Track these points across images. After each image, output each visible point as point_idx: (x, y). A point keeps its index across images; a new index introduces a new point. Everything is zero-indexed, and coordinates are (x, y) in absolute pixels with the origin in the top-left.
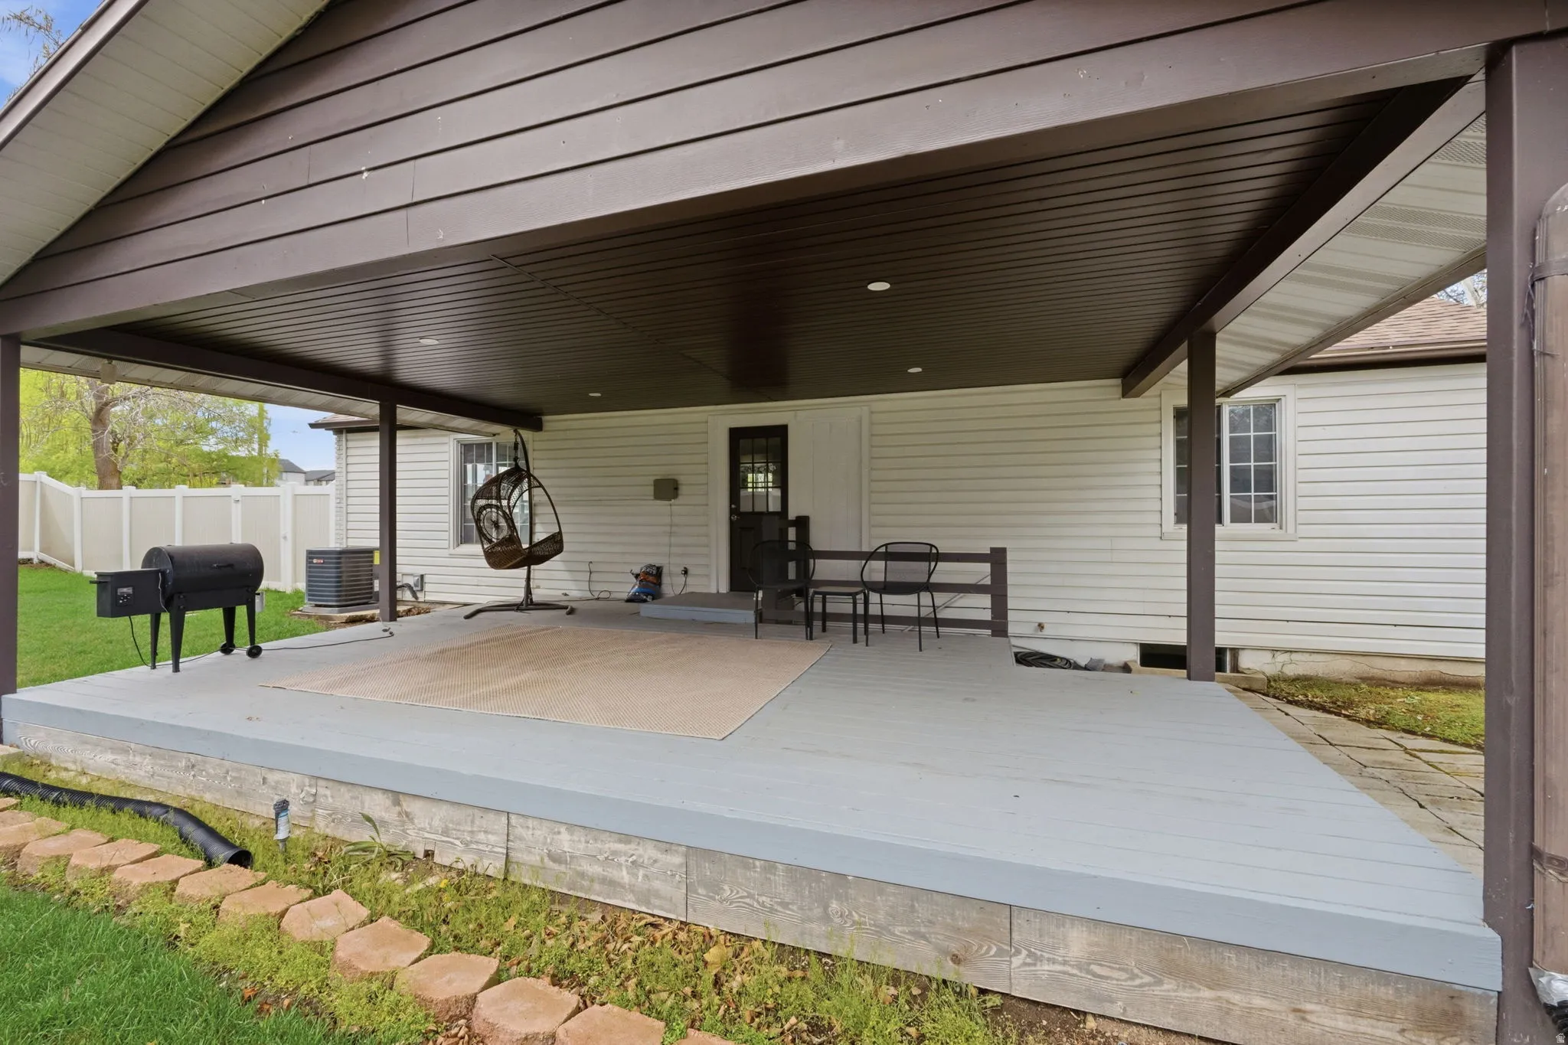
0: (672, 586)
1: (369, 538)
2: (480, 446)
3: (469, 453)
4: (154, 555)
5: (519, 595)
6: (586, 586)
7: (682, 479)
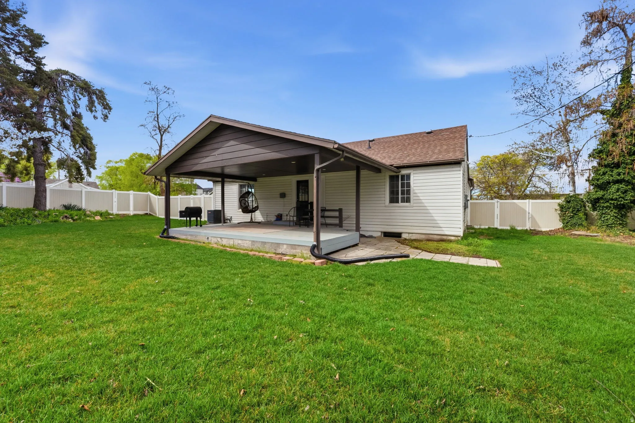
0: (284, 218)
1: (219, 208)
2: (244, 185)
3: (241, 187)
4: (187, 208)
5: (249, 220)
6: (266, 219)
7: (286, 193)
